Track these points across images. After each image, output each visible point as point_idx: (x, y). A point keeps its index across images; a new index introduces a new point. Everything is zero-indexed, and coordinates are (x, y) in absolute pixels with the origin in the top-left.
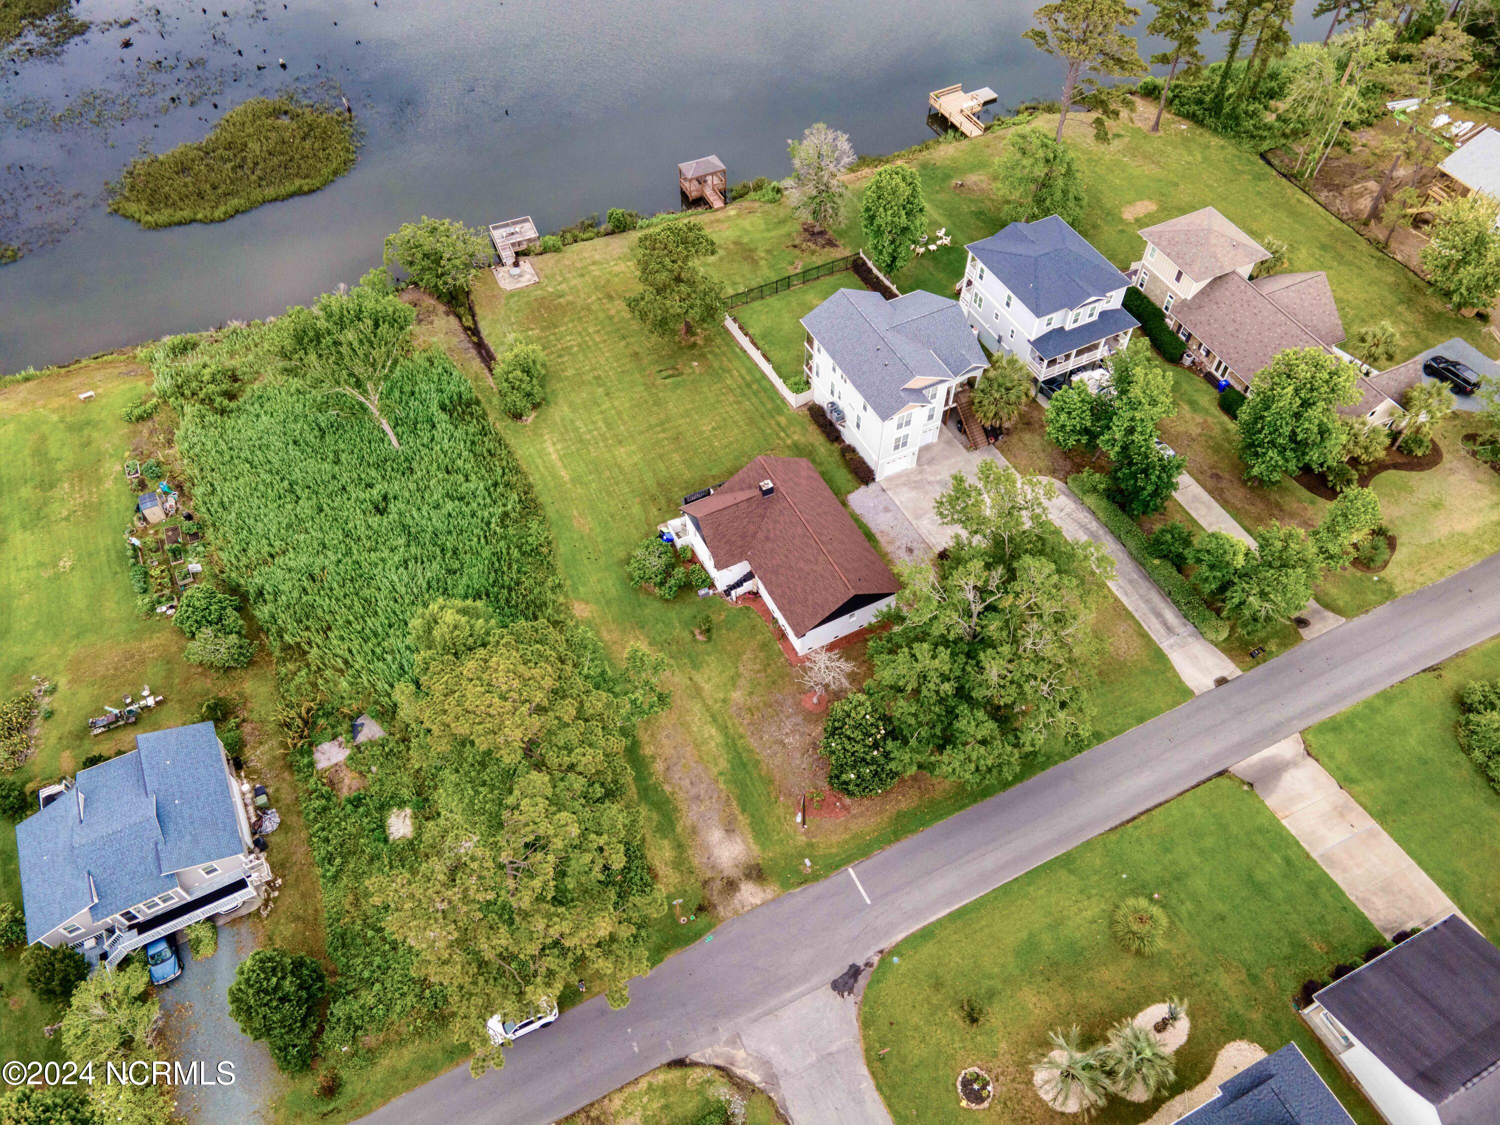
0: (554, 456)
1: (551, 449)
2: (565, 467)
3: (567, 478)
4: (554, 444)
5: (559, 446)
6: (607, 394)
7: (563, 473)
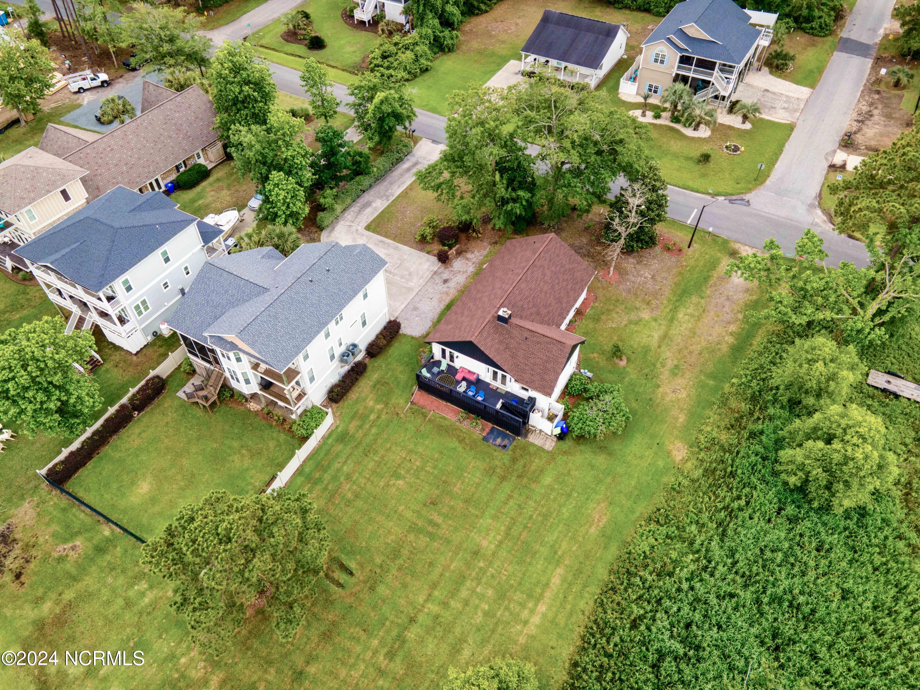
0: (542, 608)
1: (536, 620)
2: (547, 585)
3: (560, 571)
4: (526, 623)
5: (525, 614)
6: (412, 620)
7: (556, 581)
